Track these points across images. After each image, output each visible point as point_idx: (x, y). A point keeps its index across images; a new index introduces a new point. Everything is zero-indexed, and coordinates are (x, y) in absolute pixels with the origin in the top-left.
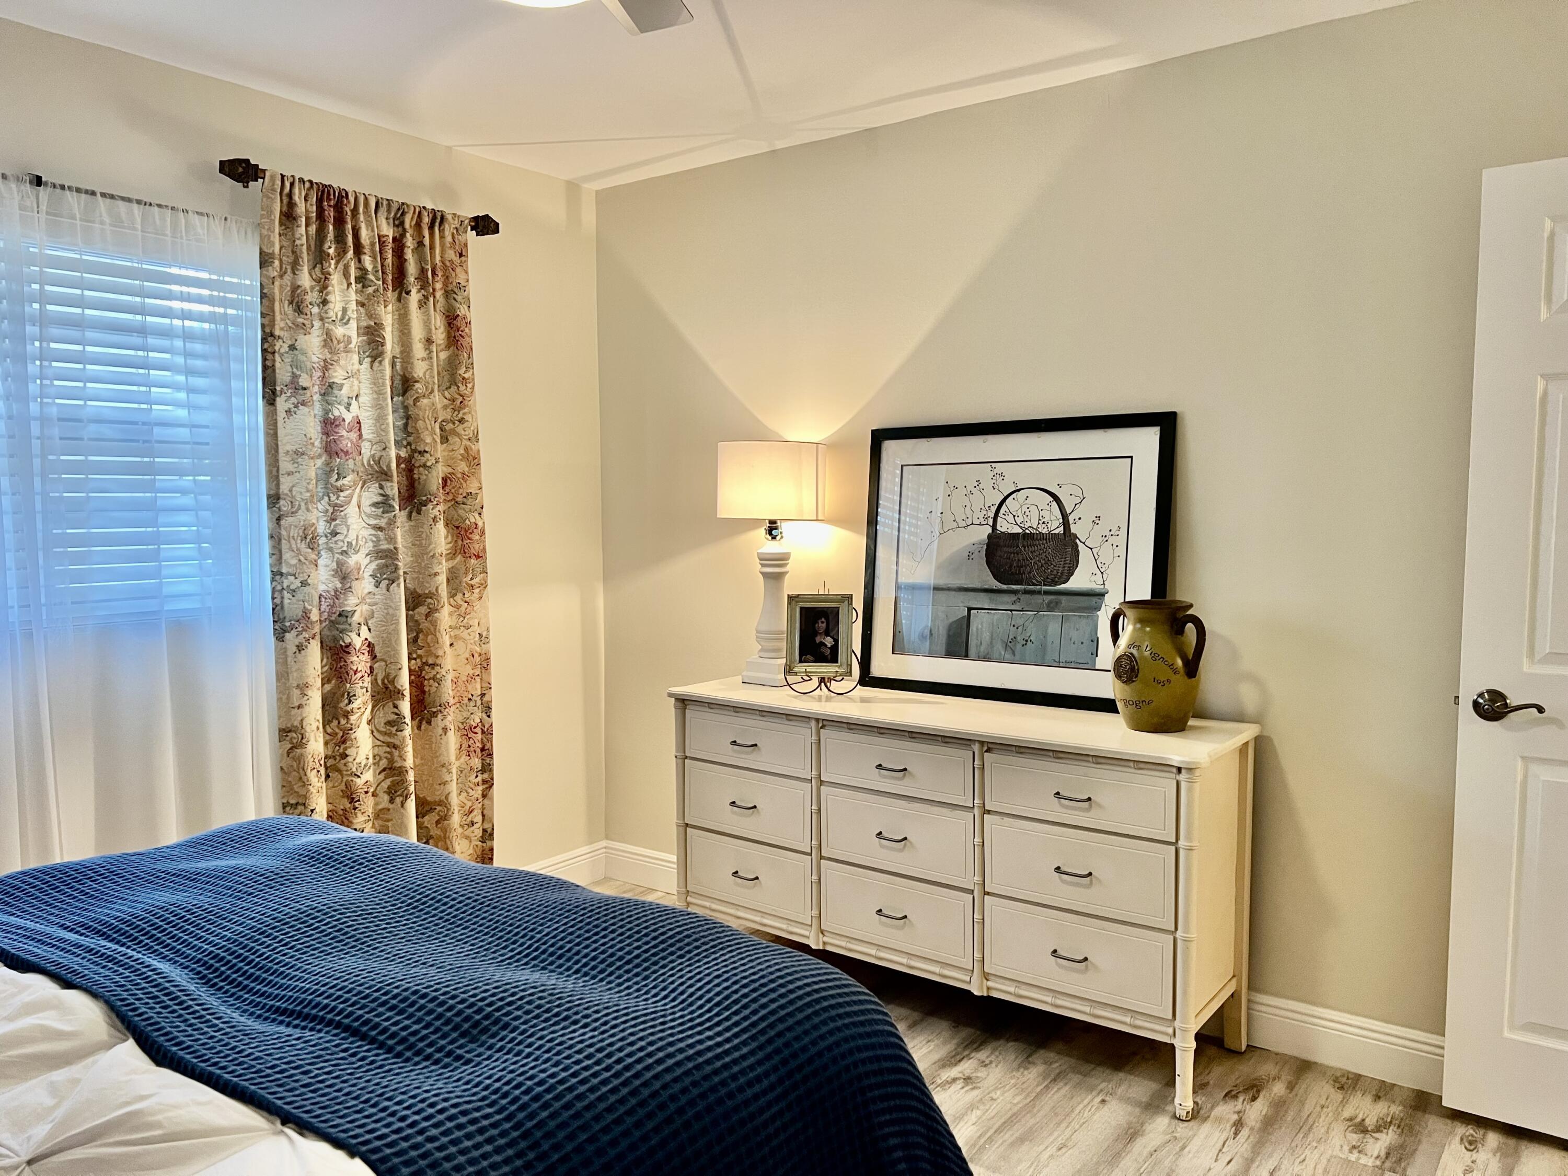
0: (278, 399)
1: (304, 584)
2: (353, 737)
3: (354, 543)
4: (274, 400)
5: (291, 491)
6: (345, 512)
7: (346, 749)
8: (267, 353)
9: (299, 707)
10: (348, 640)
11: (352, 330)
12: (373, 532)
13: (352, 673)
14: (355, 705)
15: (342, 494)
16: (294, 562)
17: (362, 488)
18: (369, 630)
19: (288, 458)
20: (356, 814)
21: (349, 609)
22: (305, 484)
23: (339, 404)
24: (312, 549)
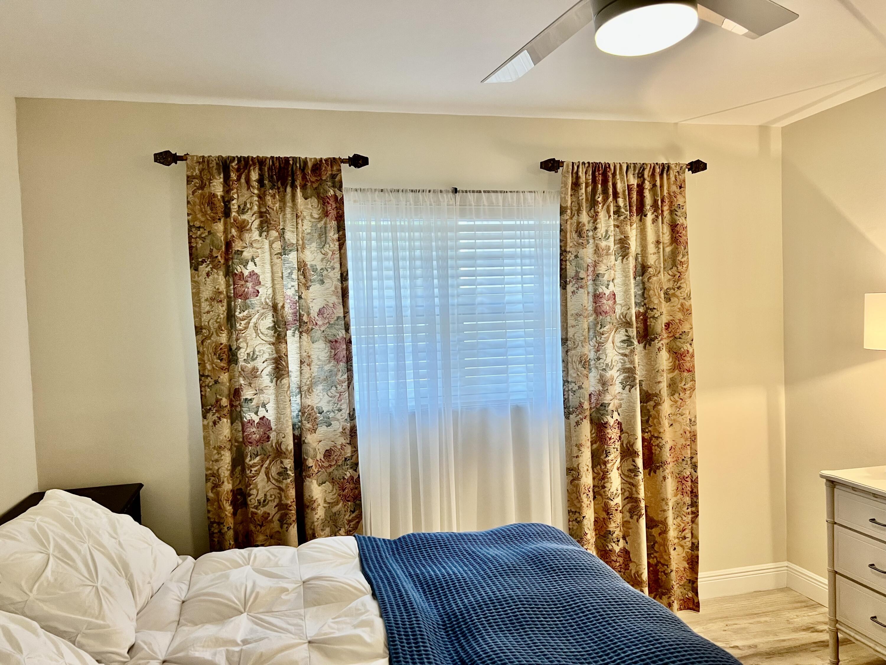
0: (568, 286)
1: (580, 387)
2: (608, 476)
3: (610, 364)
4: (566, 287)
5: (574, 336)
6: (605, 346)
7: (604, 483)
8: (563, 261)
9: (577, 457)
10: (606, 420)
11: (611, 242)
12: (622, 357)
13: (608, 439)
14: (610, 458)
15: (603, 336)
16: (575, 375)
17: (615, 332)
18: (619, 414)
19: (573, 318)
20: (610, 522)
21: (606, 402)
22: (581, 332)
23: (602, 285)
24: (585, 368)
